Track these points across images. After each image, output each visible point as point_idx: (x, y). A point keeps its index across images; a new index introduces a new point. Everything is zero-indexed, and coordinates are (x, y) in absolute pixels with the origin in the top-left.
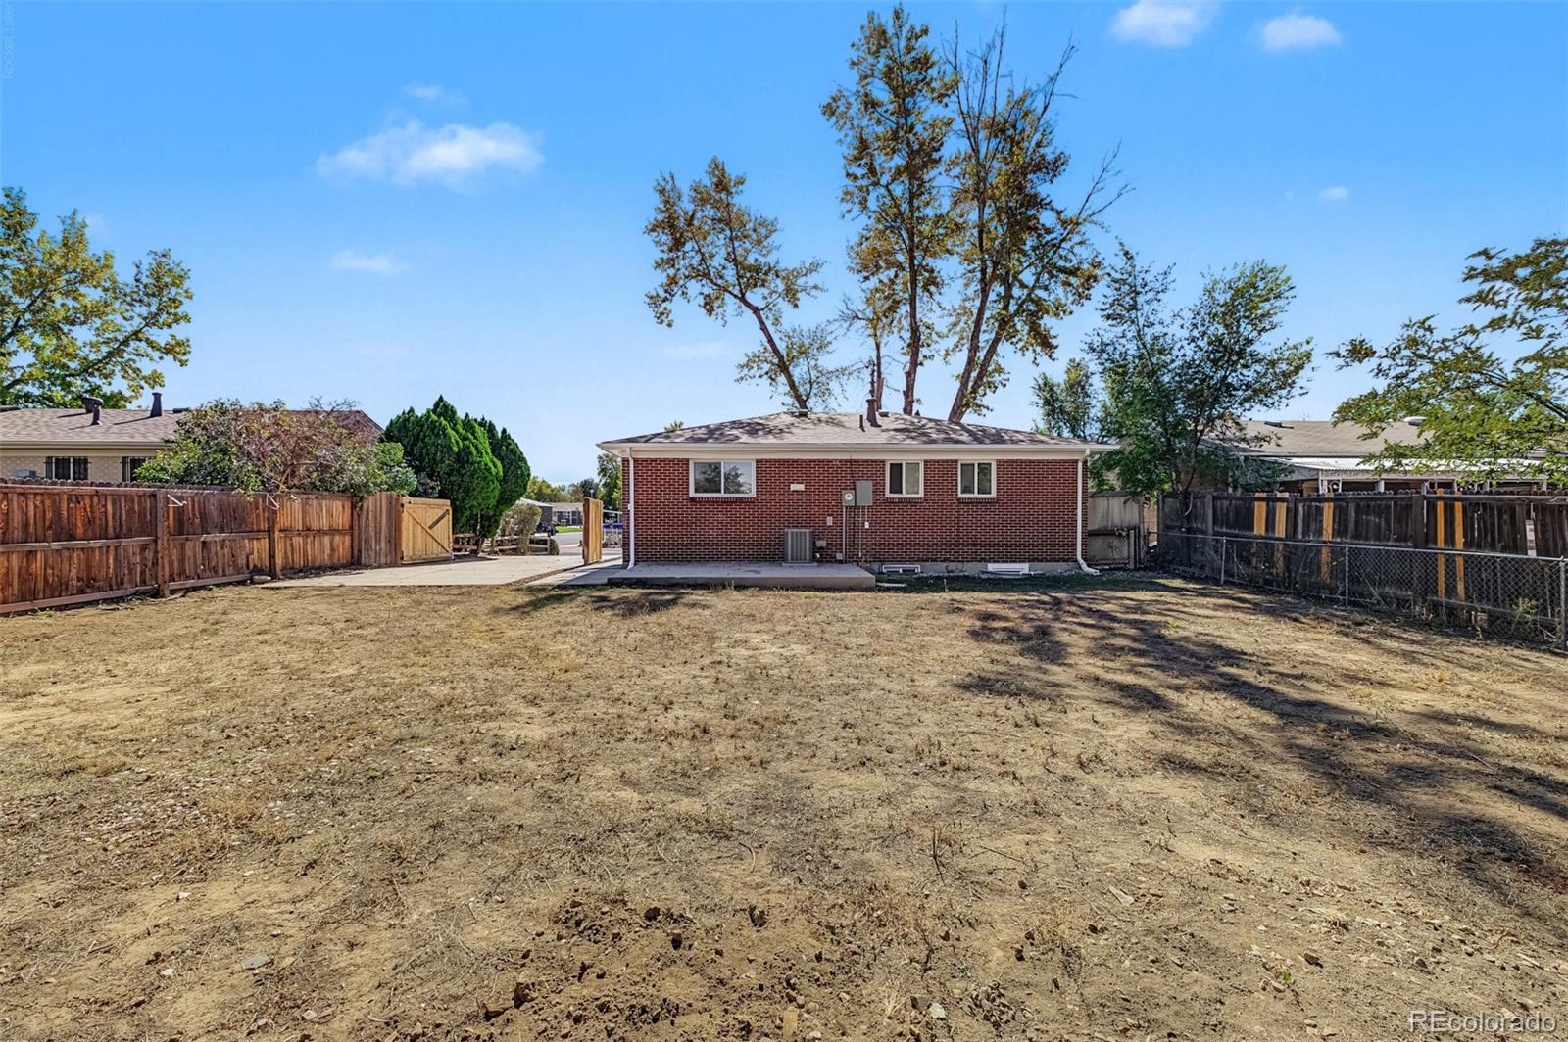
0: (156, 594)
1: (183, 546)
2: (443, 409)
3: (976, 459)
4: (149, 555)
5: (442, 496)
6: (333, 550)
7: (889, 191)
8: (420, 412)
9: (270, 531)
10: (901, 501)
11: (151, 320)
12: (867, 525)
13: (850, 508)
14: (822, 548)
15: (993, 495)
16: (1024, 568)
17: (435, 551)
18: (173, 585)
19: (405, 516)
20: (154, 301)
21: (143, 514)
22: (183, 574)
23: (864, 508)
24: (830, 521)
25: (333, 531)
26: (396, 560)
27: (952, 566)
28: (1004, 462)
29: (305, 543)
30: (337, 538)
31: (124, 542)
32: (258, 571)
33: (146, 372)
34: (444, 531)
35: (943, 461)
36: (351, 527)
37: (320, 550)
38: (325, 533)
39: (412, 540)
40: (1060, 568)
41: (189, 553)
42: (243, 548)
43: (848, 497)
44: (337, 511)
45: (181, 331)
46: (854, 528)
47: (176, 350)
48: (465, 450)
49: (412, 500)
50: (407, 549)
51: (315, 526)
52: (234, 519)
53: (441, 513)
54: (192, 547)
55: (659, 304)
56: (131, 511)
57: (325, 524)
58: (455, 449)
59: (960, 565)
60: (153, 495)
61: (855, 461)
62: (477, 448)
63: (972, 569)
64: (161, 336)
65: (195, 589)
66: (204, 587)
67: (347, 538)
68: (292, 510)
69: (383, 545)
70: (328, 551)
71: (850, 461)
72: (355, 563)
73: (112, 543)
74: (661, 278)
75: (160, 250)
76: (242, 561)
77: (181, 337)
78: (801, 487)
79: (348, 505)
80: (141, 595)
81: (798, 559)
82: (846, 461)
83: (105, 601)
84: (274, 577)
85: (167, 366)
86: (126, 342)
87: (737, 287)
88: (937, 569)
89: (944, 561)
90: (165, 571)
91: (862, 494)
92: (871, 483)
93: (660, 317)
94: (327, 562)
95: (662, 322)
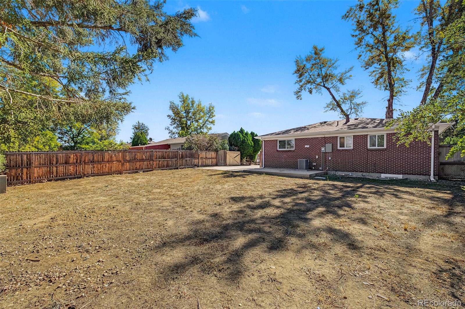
0: (177, 169)
1: (182, 160)
2: (242, 131)
3: (378, 134)
4: (177, 162)
5: (238, 151)
6: (212, 162)
7: (373, 35)
8: (236, 132)
9: (198, 158)
10: (343, 150)
11: (209, 117)
12: (330, 158)
13: (324, 153)
14: (314, 165)
15: (385, 147)
16: (400, 177)
17: (236, 163)
18: (180, 167)
19: (227, 155)
20: (209, 113)
21: (176, 155)
22: (182, 165)
23: (329, 153)
24: (317, 157)
25: (212, 158)
26: (225, 165)
27: (364, 174)
28: (390, 134)
29: (206, 160)
30: (213, 160)
31: (173, 159)
32: (196, 165)
33: (209, 127)
34: (238, 159)
35: (361, 135)
36: (216, 158)
37: (209, 162)
38: (210, 159)
39: (229, 160)
40: (421, 178)
41: (183, 162)
42: (193, 161)
43: (323, 149)
44: (213, 154)
45: (213, 118)
46: (326, 159)
47: (213, 122)
48: (244, 140)
49: (230, 152)
50: (228, 162)
51: (208, 157)
52: (192, 156)
53: (237, 154)
54: (184, 161)
55: (298, 94)
56: (174, 154)
57: (210, 157)
58: (242, 140)
59: (368, 174)
60: (177, 152)
61: (326, 137)
62: (247, 139)
63: (374, 176)
64: (210, 120)
65: (184, 168)
66: (185, 168)
67: (215, 160)
68: (203, 154)
69: (223, 161)
70: (211, 162)
71: (325, 137)
72: (216, 165)
73: (171, 160)
74: (298, 86)
75: (210, 103)
76: (193, 164)
77: (213, 120)
78: (308, 146)
79: (215, 153)
80: (175, 169)
81: (301, 169)
82: (323, 137)
83: (169, 169)
84: (198, 167)
85: (212, 125)
86: (206, 122)
87: (323, 83)
88: (359, 175)
89: (361, 172)
90: (179, 164)
91: (329, 148)
92: (331, 144)
93: (298, 98)
94: (211, 164)
95: (298, 99)
